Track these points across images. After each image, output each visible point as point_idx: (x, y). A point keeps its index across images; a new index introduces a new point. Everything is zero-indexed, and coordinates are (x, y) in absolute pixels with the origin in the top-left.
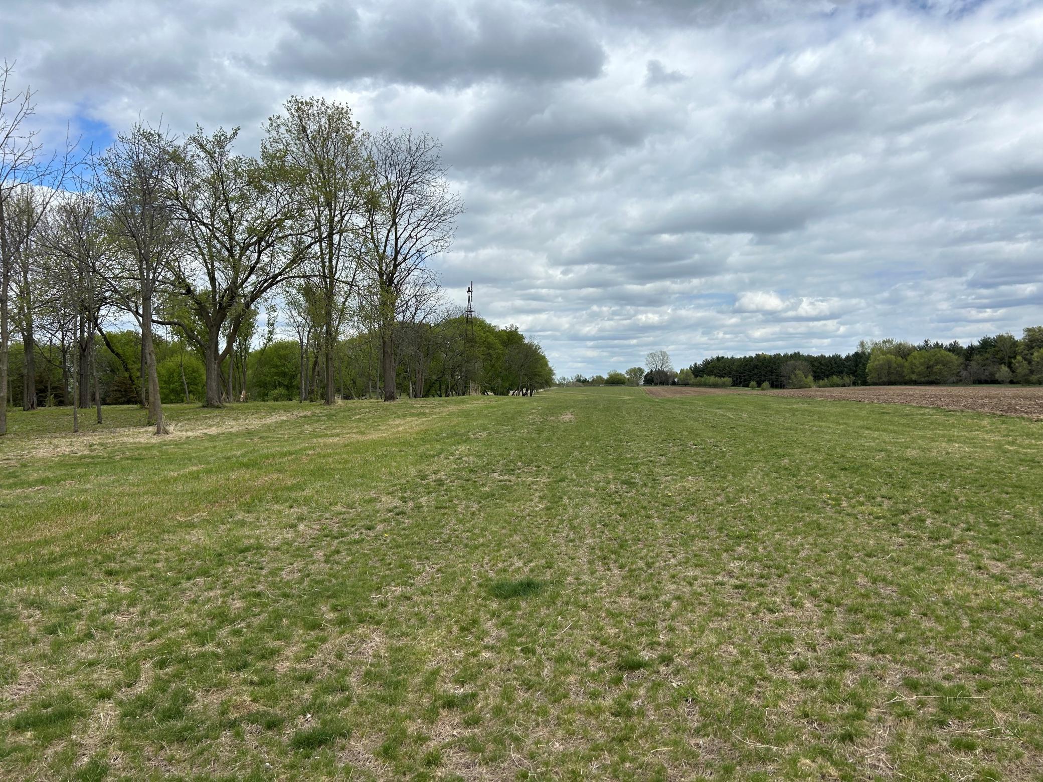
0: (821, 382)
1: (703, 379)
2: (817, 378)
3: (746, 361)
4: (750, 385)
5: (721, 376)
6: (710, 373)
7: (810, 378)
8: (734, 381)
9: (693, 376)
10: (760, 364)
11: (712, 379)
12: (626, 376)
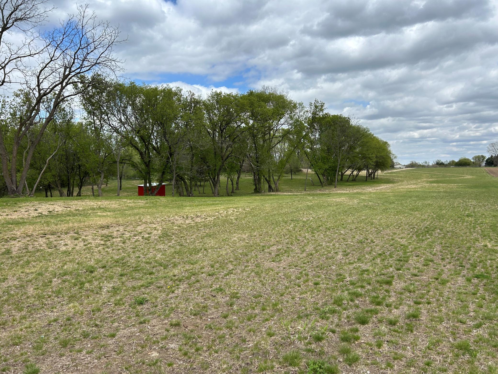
12: (472, 161)
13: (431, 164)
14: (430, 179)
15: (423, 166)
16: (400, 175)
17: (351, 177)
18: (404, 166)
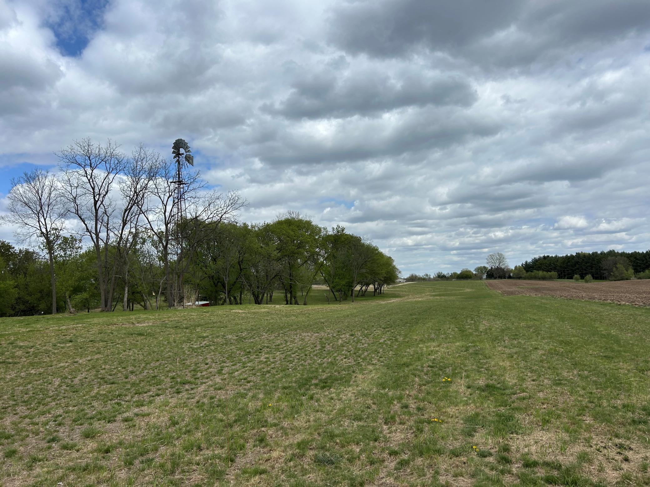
0: (642, 274)
1: (533, 274)
2: (636, 271)
3: (568, 259)
4: (574, 277)
5: (547, 271)
6: (539, 269)
7: (631, 271)
8: (559, 275)
9: (524, 271)
10: (580, 261)
11: (541, 273)
12: (474, 272)
13: (432, 277)
14: (433, 293)
15: (424, 279)
16: (404, 290)
17: (361, 292)
18: (404, 279)
